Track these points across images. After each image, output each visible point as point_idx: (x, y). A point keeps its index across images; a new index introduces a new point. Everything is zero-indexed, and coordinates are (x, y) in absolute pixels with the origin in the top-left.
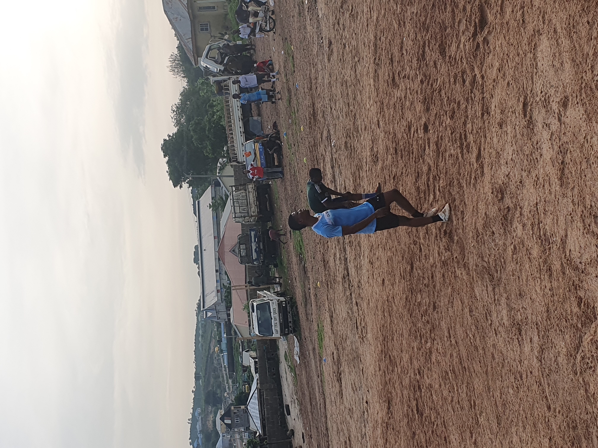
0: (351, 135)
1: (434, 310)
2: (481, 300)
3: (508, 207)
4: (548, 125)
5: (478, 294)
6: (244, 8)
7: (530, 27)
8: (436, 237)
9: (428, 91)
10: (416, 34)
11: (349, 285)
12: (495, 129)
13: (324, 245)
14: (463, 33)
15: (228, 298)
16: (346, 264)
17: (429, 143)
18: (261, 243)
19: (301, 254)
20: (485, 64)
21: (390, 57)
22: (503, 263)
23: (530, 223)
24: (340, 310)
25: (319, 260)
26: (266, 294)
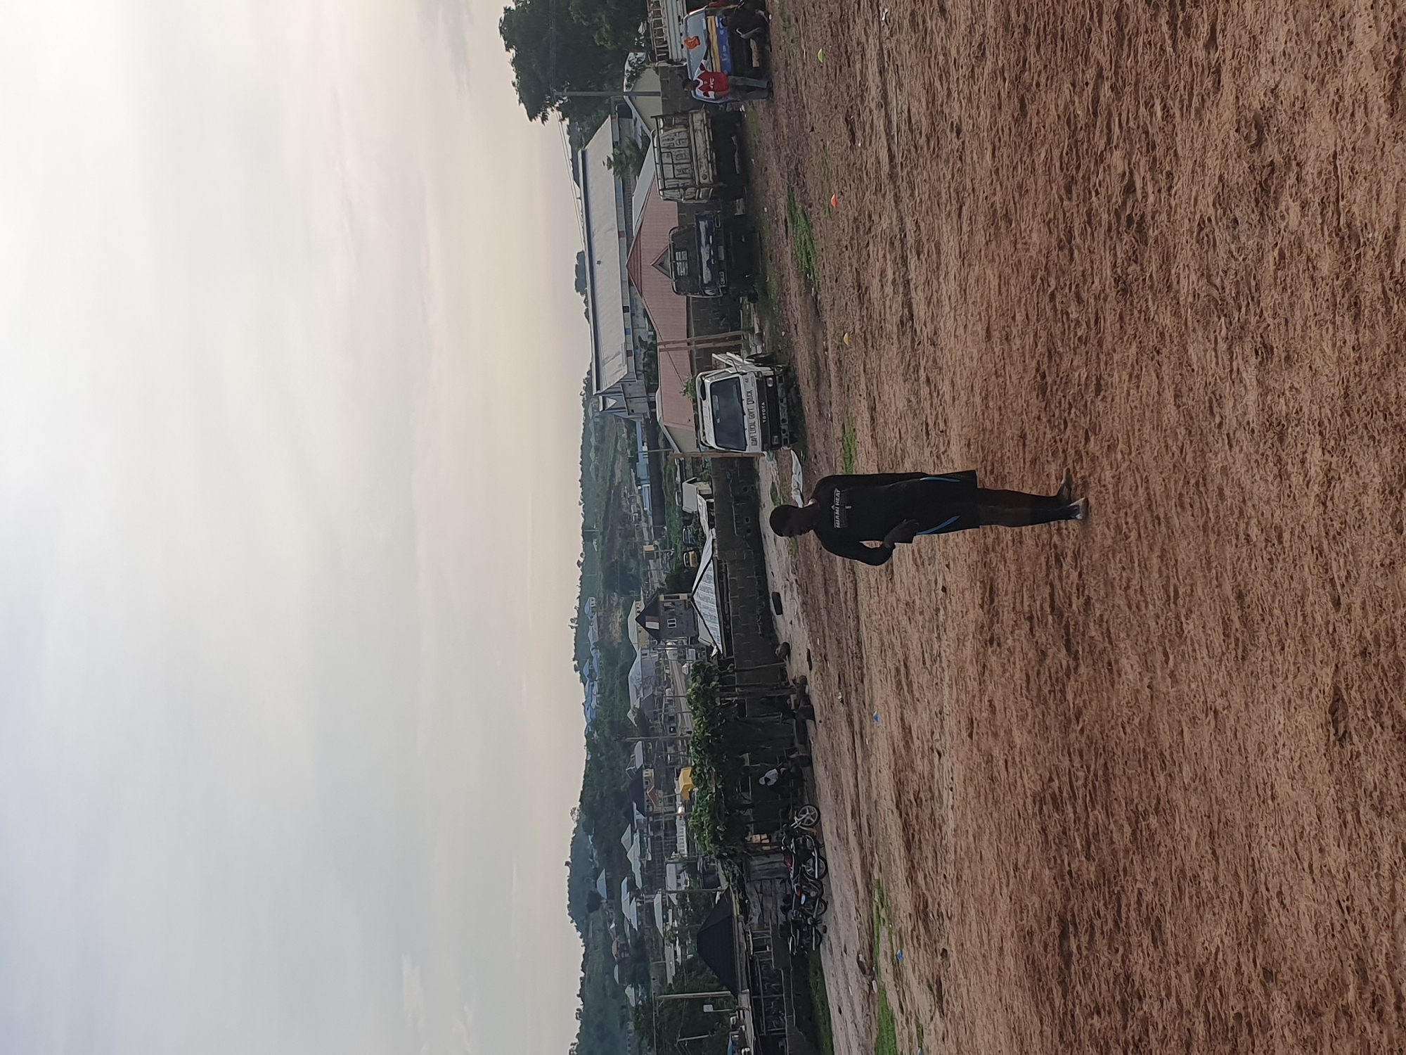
1: (1097, 393)
2: (1201, 372)
3: (1271, 163)
5: (1194, 359)
8: (1109, 230)
11: (913, 341)
13: (859, 252)
15: (650, 368)
16: (907, 293)
18: (722, 247)
19: (808, 271)
22: (1253, 290)
23: (1317, 200)
24: (892, 396)
25: (848, 285)
26: (732, 359)
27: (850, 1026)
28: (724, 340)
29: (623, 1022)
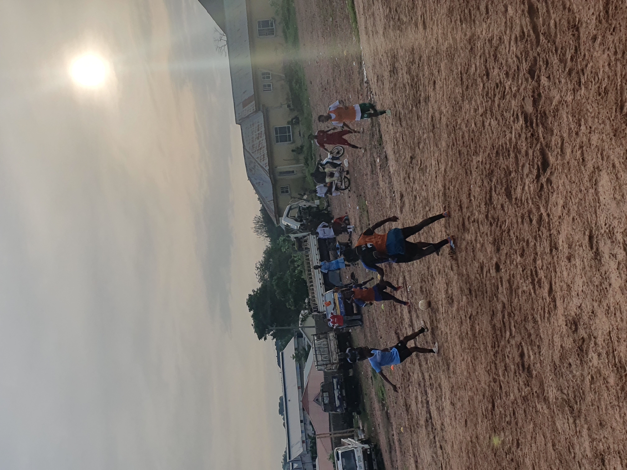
0: (426, 280)
2: (563, 433)
3: (583, 338)
4: (615, 256)
5: (559, 427)
6: (321, 169)
7: (590, 165)
9: (497, 232)
10: (482, 180)
11: (432, 428)
12: (564, 263)
13: (405, 389)
14: (527, 175)
15: (313, 448)
16: (428, 407)
17: (501, 282)
19: (383, 400)
20: (550, 203)
21: (459, 204)
22: (582, 394)
23: (605, 352)
26: (350, 441)
28: (346, 433)
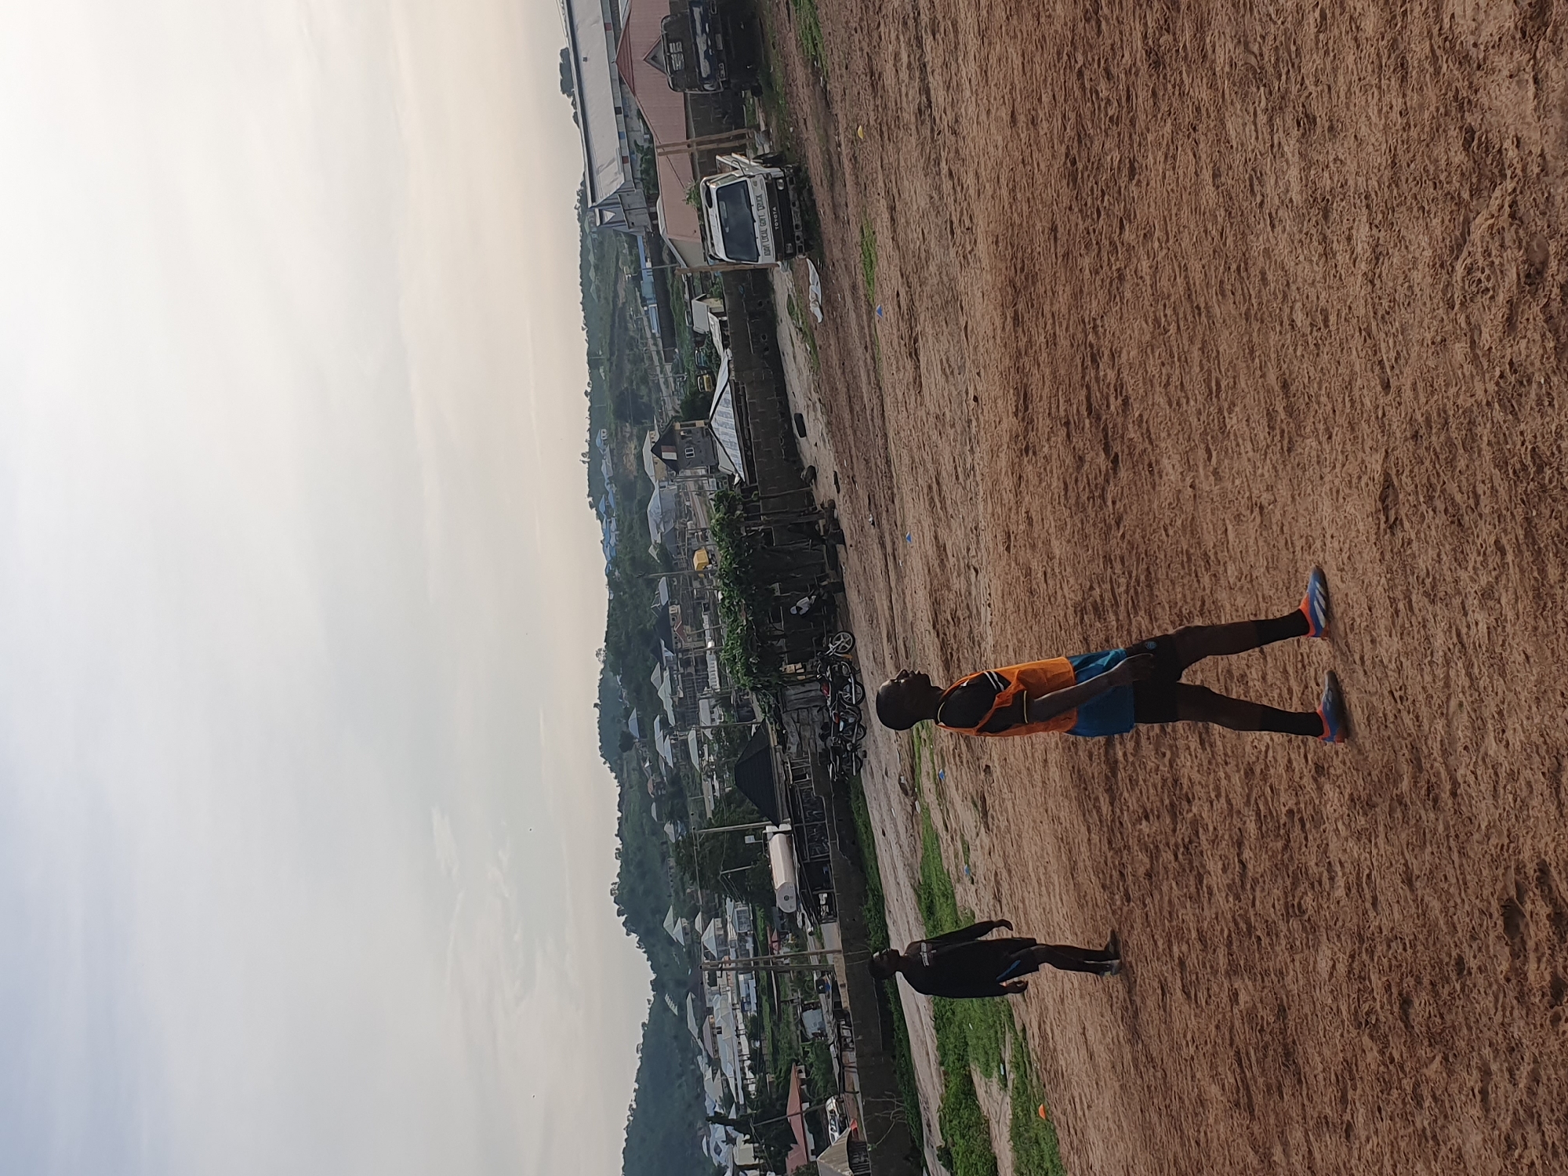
1: (1131, 177)
11: (932, 130)
13: (869, 34)
15: (648, 174)
16: (923, 79)
18: (720, 36)
19: (815, 58)
22: (1293, 56)
24: (913, 192)
25: (859, 72)
26: (737, 161)
27: (894, 847)
28: (728, 140)
29: (664, 860)
